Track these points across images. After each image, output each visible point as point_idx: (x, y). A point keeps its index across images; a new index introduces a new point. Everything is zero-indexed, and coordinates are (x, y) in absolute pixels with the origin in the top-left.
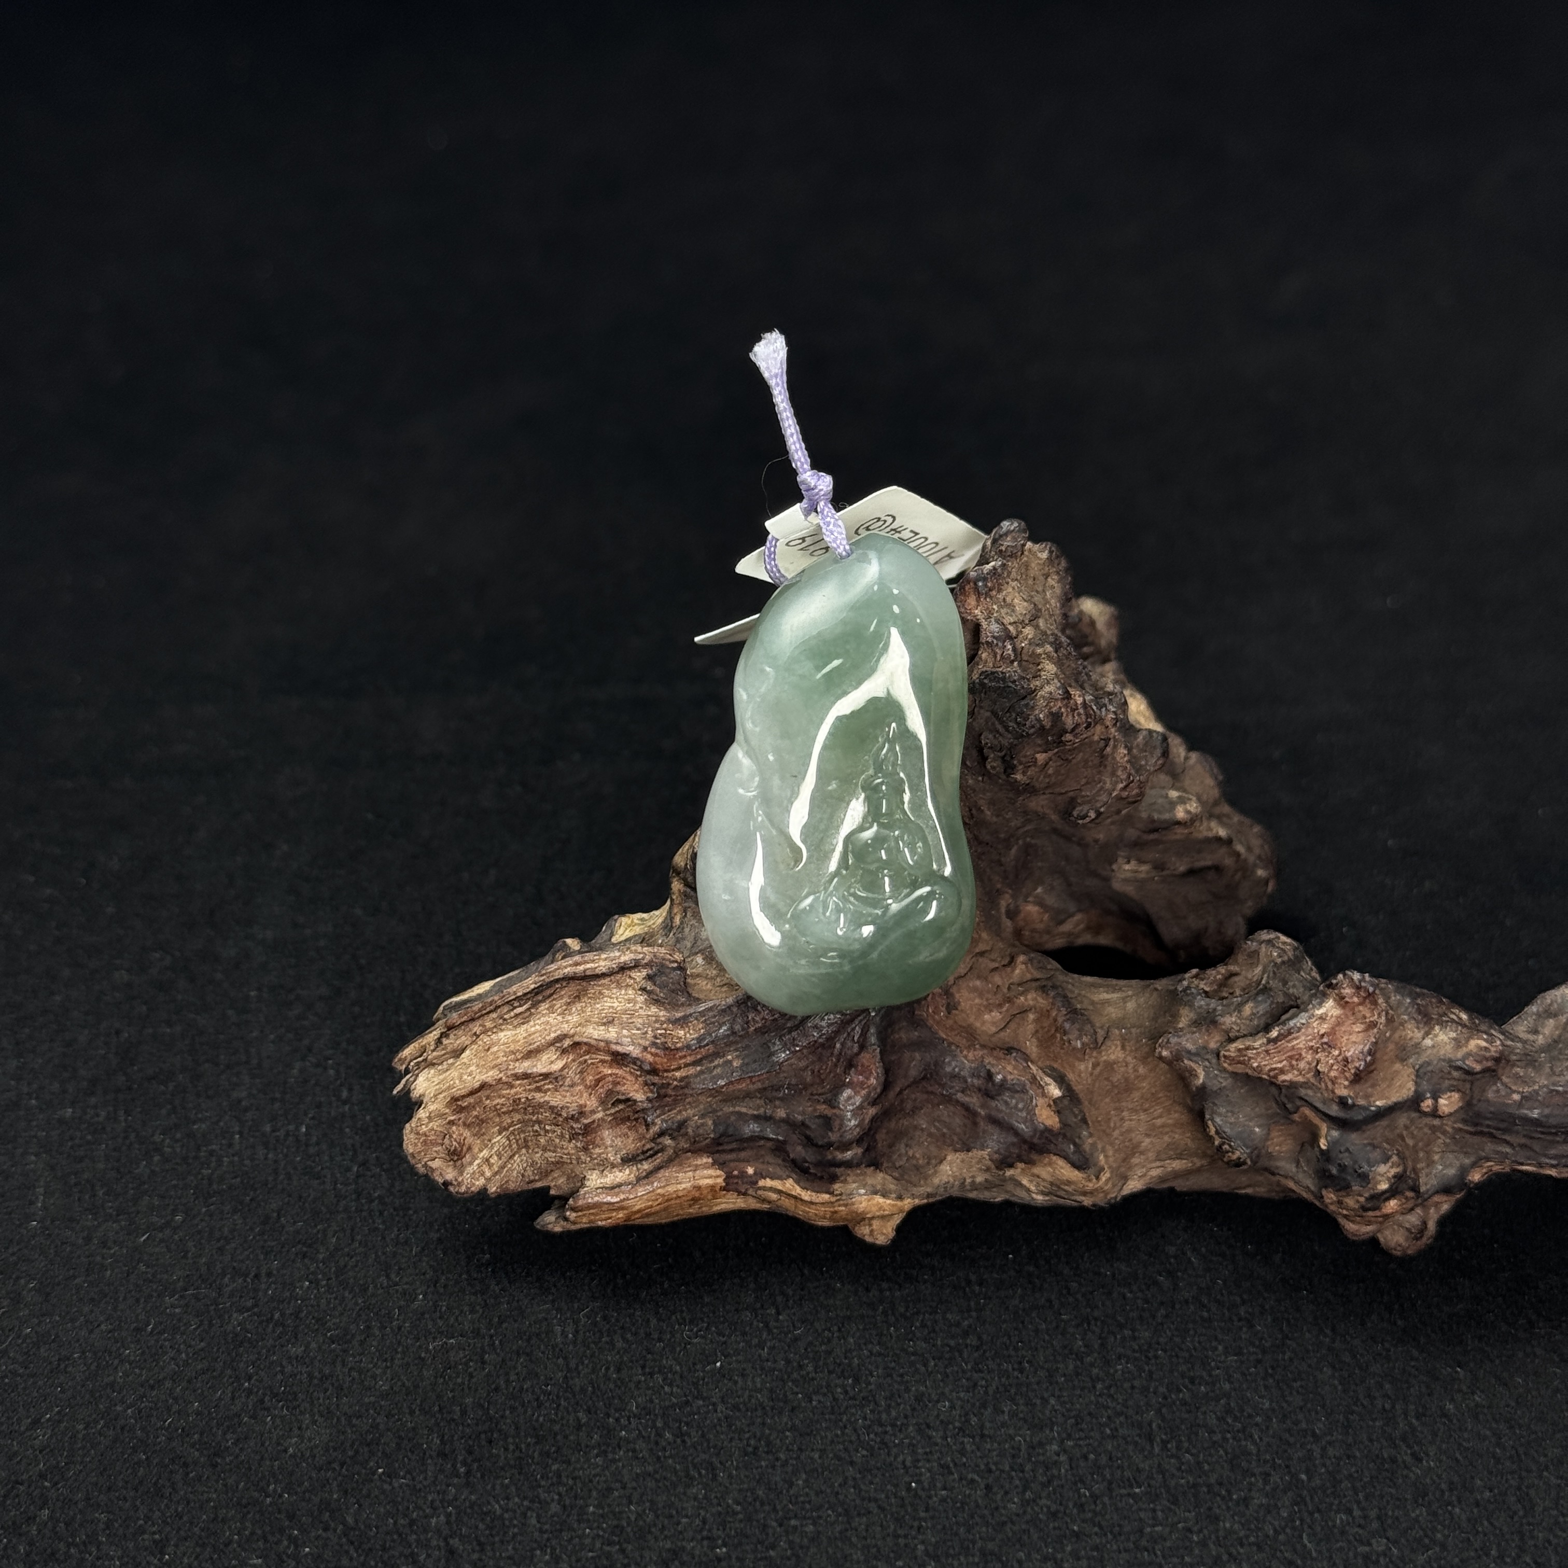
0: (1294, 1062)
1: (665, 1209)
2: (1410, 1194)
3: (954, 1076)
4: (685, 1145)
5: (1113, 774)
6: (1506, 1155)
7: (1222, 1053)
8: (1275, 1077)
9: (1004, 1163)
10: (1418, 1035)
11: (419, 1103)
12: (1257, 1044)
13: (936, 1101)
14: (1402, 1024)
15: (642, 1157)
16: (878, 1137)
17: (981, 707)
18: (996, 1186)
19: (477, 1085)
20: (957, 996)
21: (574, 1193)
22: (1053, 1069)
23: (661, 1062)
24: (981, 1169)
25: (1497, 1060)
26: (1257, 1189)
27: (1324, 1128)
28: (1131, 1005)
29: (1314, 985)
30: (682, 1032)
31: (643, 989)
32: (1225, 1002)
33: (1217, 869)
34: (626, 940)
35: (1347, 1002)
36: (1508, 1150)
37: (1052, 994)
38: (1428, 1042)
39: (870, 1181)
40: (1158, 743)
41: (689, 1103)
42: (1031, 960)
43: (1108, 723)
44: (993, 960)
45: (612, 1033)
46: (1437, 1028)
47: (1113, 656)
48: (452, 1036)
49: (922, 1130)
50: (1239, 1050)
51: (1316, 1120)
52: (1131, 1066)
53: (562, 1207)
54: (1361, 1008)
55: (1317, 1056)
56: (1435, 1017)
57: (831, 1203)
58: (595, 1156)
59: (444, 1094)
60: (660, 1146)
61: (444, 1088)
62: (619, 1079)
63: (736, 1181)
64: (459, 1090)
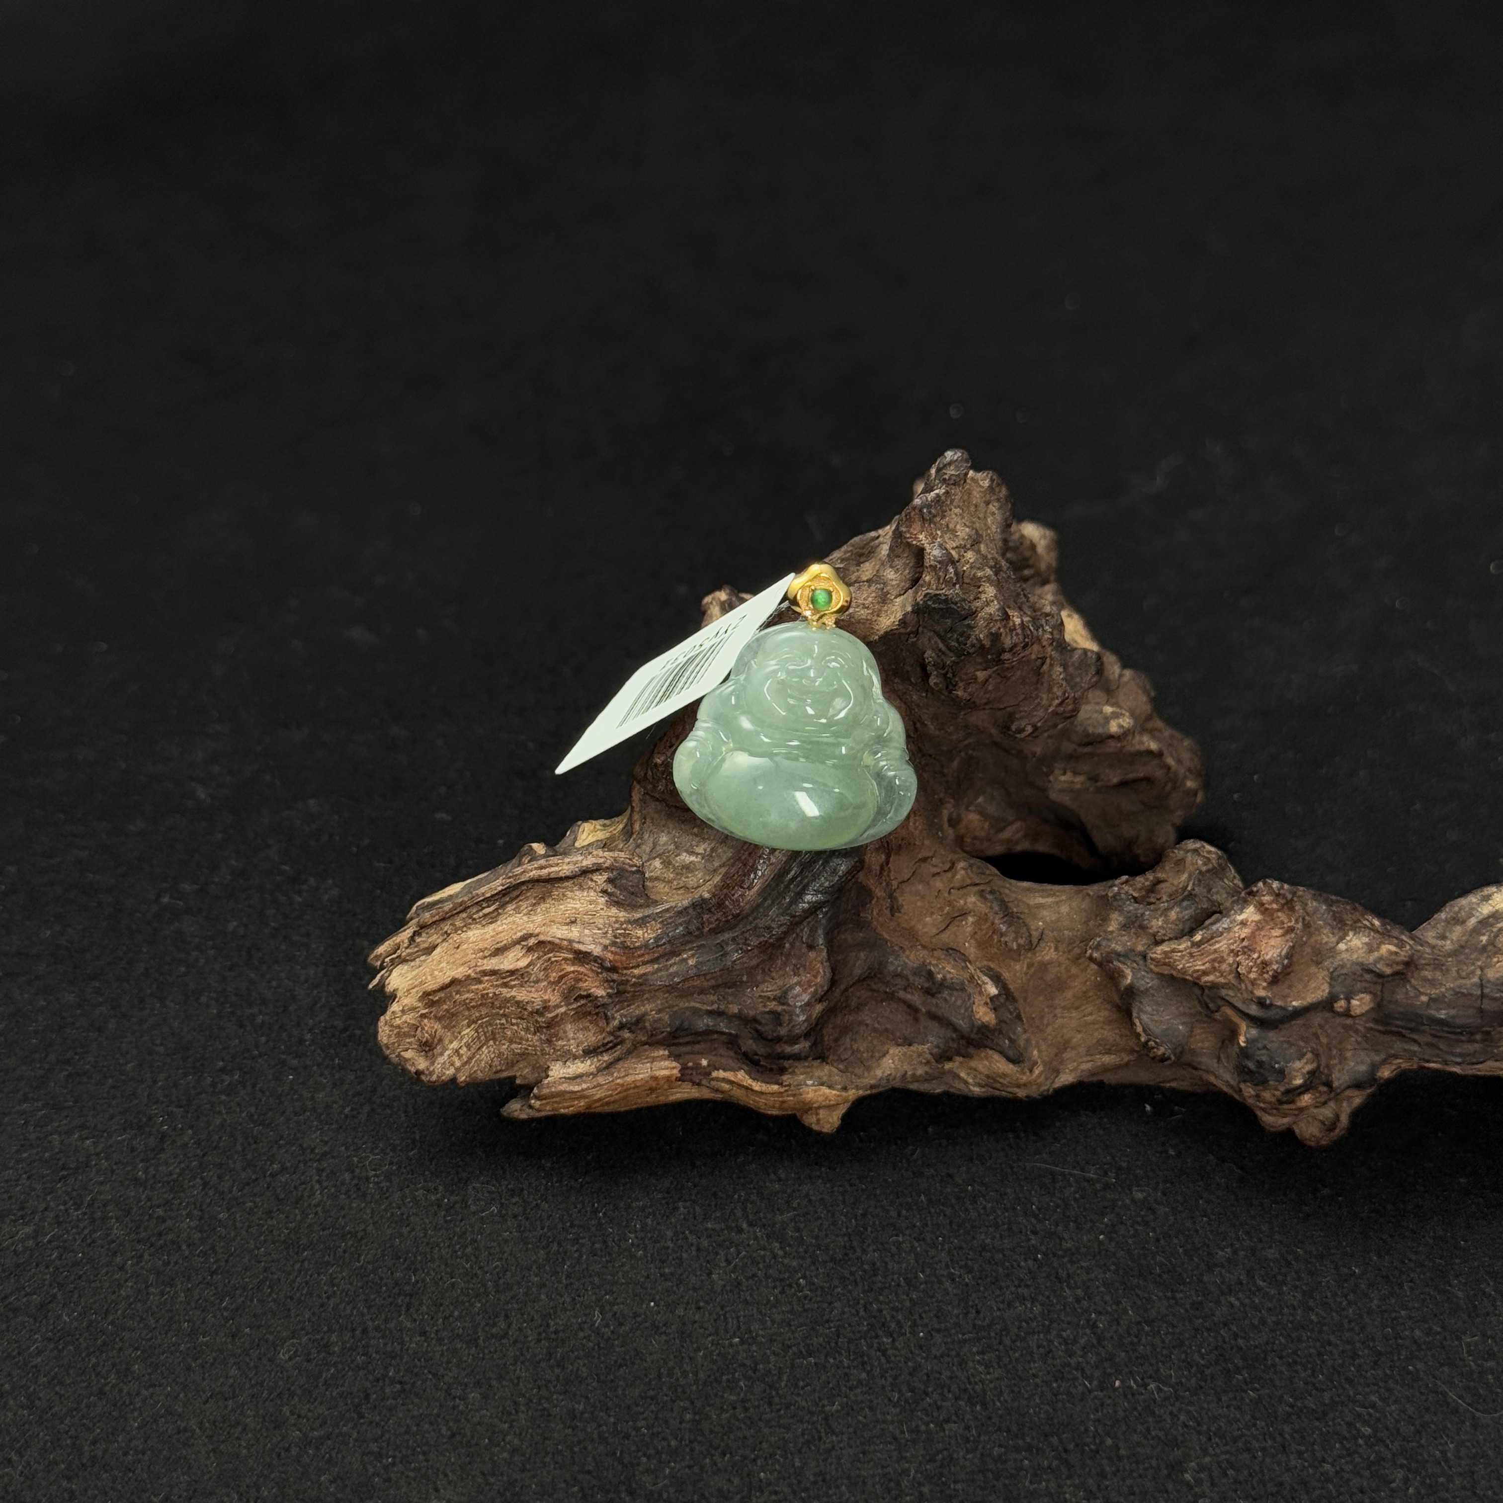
0: (1217, 965)
1: (625, 1098)
2: (1323, 1089)
3: (897, 975)
4: (642, 1037)
5: (1050, 690)
6: (1414, 1054)
7: (1151, 955)
8: (1199, 978)
9: (943, 1056)
10: (1334, 939)
11: (393, 997)
12: (1182, 947)
13: (879, 999)
14: (1318, 929)
15: (602, 1049)
16: (824, 1032)
17: (925, 627)
18: (935, 1078)
19: (448, 980)
20: (900, 899)
21: (538, 1082)
22: (990, 969)
23: (621, 960)
24: (921, 1062)
25: (1407, 964)
26: (1181, 1083)
27: (1243, 1026)
28: (1064, 909)
29: (1235, 892)
30: (640, 933)
31: (604, 892)
32: (1152, 907)
33: (1148, 780)
34: (589, 845)
35: (1267, 909)
36: (1416, 1048)
37: (990, 897)
38: (1342, 946)
39: (817, 1073)
40: (1094, 661)
41: (647, 999)
42: (971, 866)
43: (1045, 643)
44: (935, 866)
45: (574, 933)
46: (1351, 933)
47: (1052, 578)
48: (424, 935)
49: (867, 1025)
50: (1165, 953)
51: (1236, 1019)
52: (1064, 966)
53: (527, 1097)
54: (1280, 914)
55: (1237, 959)
56: (1349, 923)
57: (780, 1094)
58: (558, 1048)
59: (416, 989)
60: (620, 1039)
61: (417, 983)
62: (580, 976)
63: (690, 1072)
64: (431, 986)
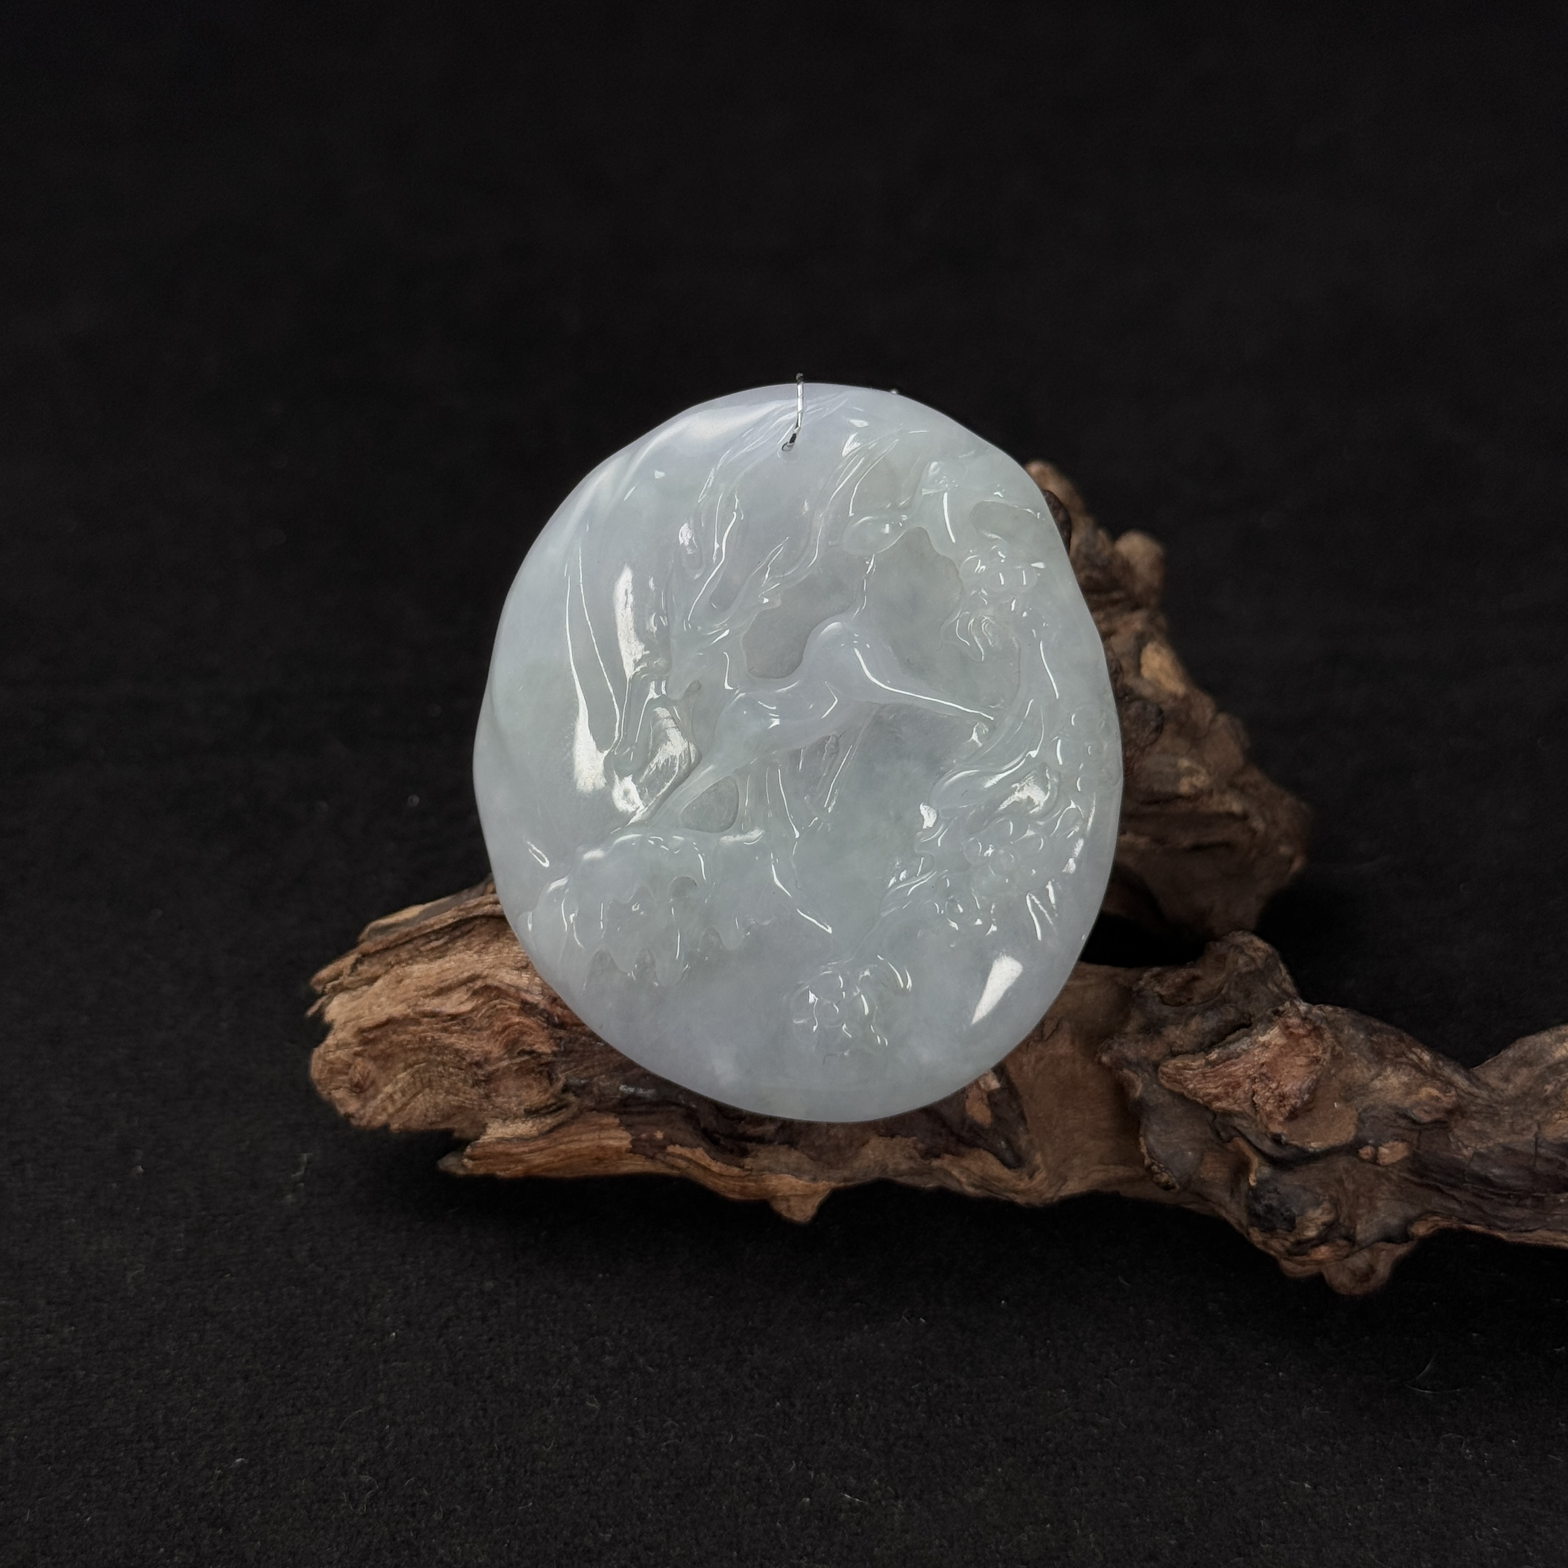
1: (568, 1165)
2: (1342, 1243)
4: (589, 1103)
6: (1454, 1212)
7: (1161, 1068)
8: (1210, 1102)
10: (1368, 1075)
11: (330, 1028)
12: (1195, 1064)
14: (1352, 1061)
15: (543, 1111)
18: (925, 1174)
19: (383, 1018)
21: (474, 1139)
24: (905, 1157)
25: (1450, 1112)
27: (1256, 1161)
32: (1177, 1009)
33: (1228, 845)
35: (1291, 1033)
36: (1456, 1206)
38: (1377, 1084)
39: (783, 1158)
45: (524, 980)
46: (1389, 1070)
48: (366, 963)
50: (1177, 1068)
51: (1249, 1153)
52: (1078, 1063)
53: (461, 1152)
54: (1306, 1040)
55: (1253, 1087)
56: (1389, 1056)
57: (741, 1178)
58: (499, 1104)
59: (353, 1023)
60: (564, 1102)
61: (353, 1015)
62: (525, 1029)
63: (643, 1144)
64: (366, 1022)
